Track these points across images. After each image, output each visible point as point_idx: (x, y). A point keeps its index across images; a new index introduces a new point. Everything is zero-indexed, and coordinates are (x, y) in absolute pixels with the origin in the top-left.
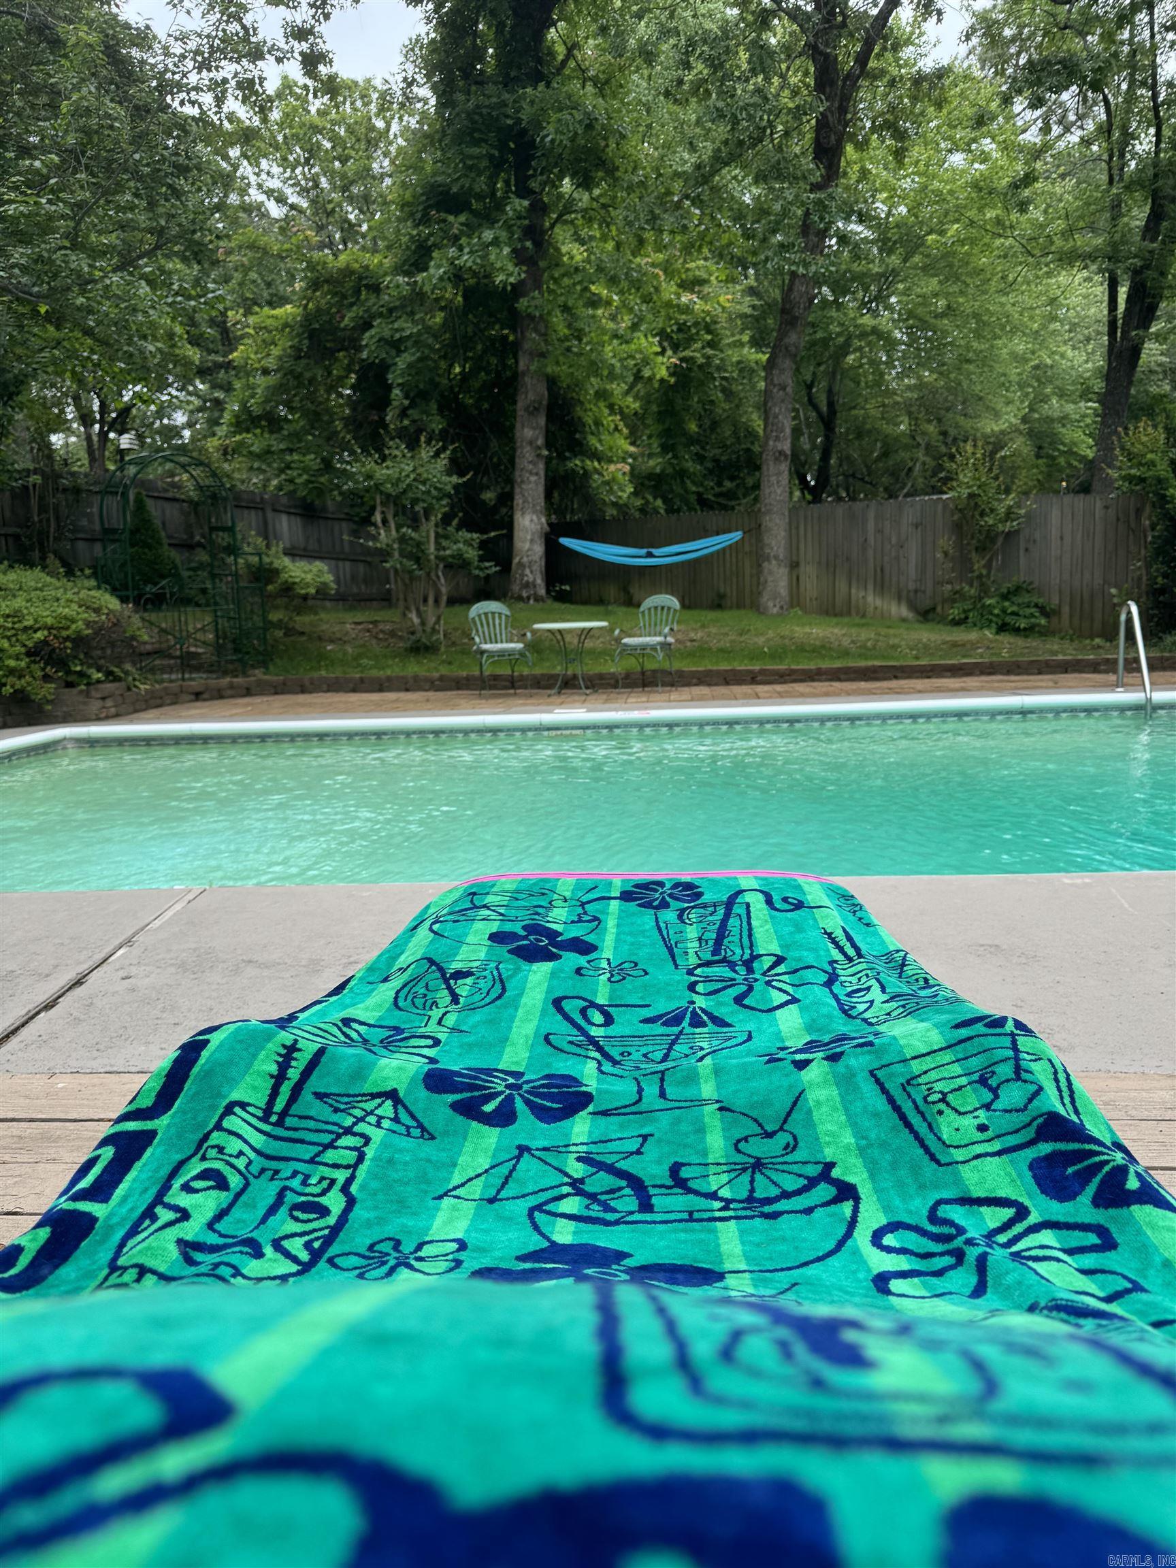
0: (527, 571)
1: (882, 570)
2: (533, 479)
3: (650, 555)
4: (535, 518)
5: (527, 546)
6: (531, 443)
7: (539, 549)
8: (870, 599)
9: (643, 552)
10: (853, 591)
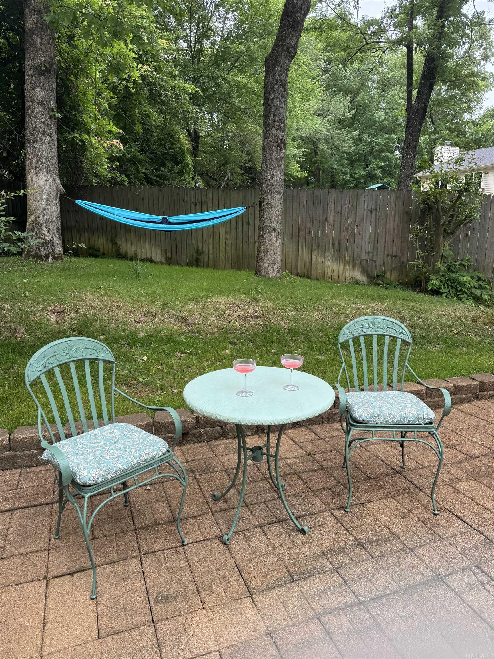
0: (44, 230)
1: (339, 242)
2: (46, 139)
3: (165, 221)
4: (49, 178)
5: (43, 205)
6: (42, 104)
7: (55, 209)
8: (328, 263)
9: (159, 218)
10: (314, 257)
